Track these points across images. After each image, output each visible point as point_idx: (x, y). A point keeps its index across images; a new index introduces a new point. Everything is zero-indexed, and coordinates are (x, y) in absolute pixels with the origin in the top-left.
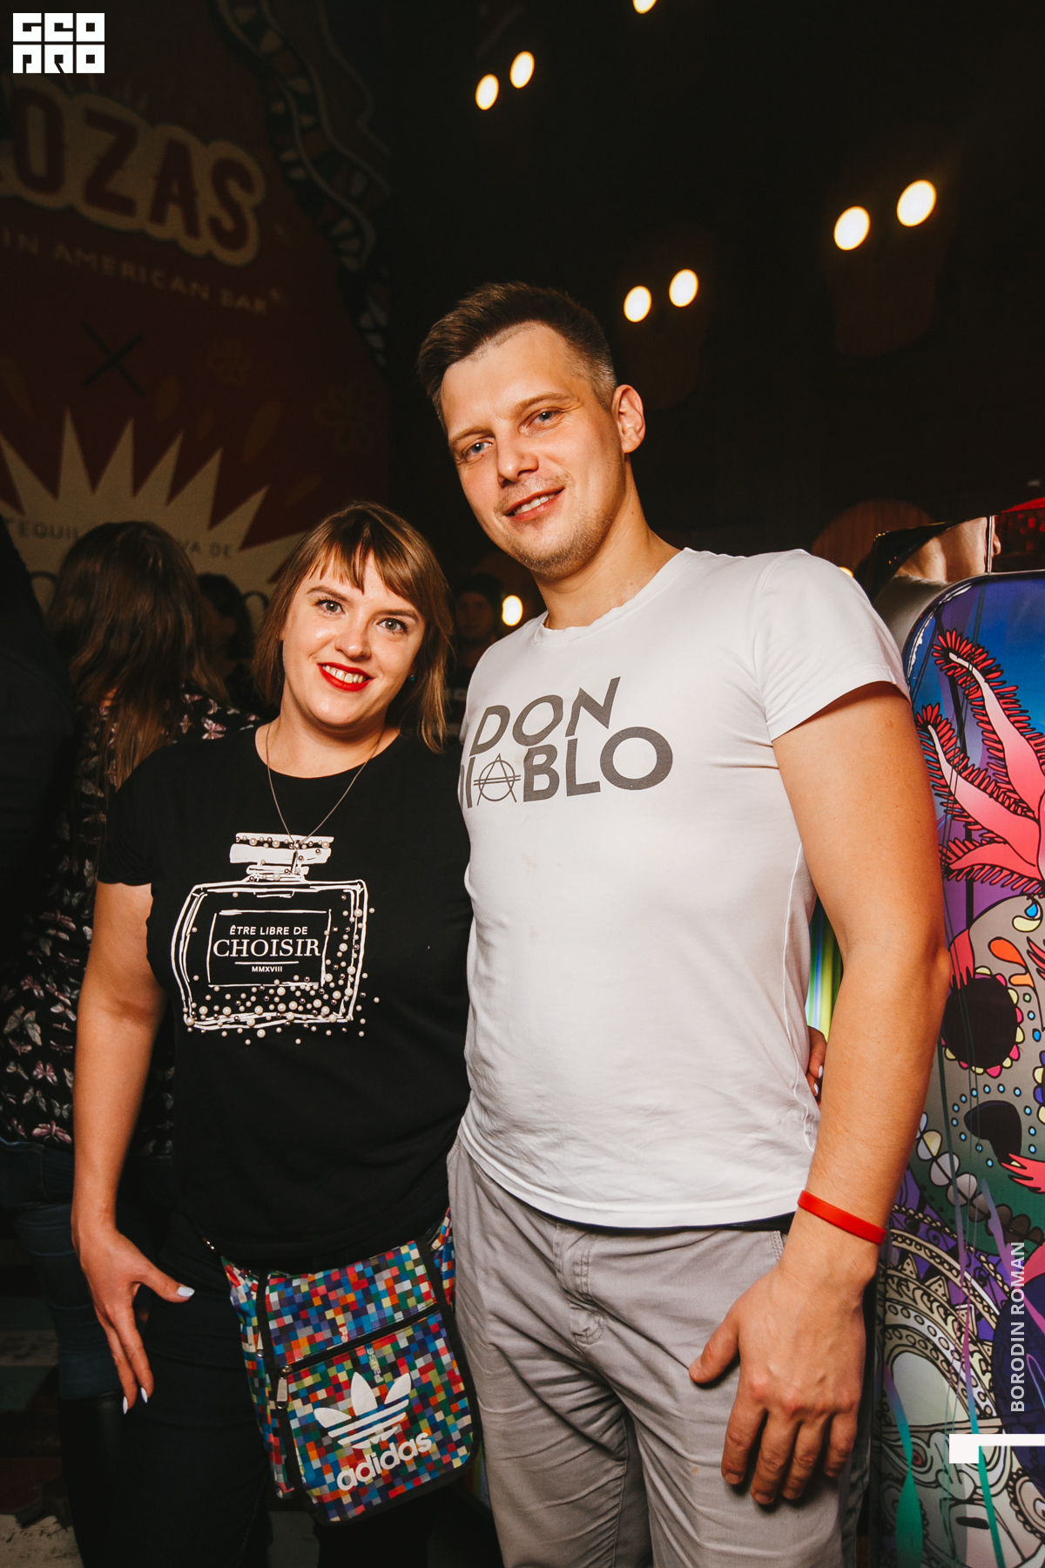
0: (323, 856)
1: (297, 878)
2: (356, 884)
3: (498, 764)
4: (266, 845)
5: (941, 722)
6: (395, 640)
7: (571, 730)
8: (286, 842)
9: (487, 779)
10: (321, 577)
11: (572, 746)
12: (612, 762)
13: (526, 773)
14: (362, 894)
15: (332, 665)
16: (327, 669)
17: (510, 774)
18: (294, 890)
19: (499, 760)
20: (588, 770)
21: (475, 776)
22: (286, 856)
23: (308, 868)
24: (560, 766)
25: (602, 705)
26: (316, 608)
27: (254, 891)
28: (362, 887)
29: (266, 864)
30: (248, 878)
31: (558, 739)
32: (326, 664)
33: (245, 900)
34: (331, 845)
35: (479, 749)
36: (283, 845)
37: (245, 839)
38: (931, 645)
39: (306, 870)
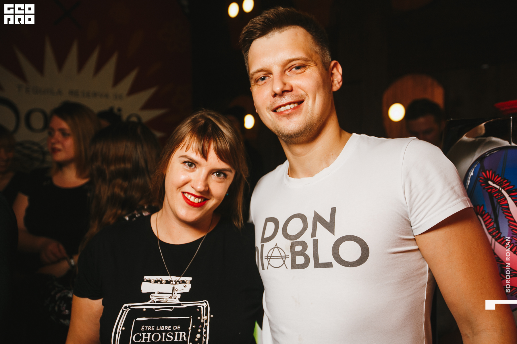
0: (187, 288)
1: (175, 300)
2: (203, 303)
3: (276, 249)
4: (159, 282)
5: (485, 214)
6: (221, 182)
7: (314, 234)
8: (169, 280)
9: (271, 256)
10: (186, 151)
11: (315, 242)
12: (338, 252)
13: (291, 254)
14: (207, 308)
15: (189, 193)
16: (186, 195)
17: (283, 254)
18: (174, 307)
19: (276, 247)
20: (326, 256)
21: (265, 254)
22: (168, 288)
23: (180, 295)
24: (310, 252)
25: (329, 222)
26: (182, 165)
27: (154, 307)
28: (207, 304)
29: (160, 293)
30: (150, 301)
31: (307, 237)
32: (186, 193)
33: (150, 312)
34: (191, 282)
35: (265, 240)
36: (168, 282)
37: (148, 280)
38: (478, 176)
39: (179, 296)
